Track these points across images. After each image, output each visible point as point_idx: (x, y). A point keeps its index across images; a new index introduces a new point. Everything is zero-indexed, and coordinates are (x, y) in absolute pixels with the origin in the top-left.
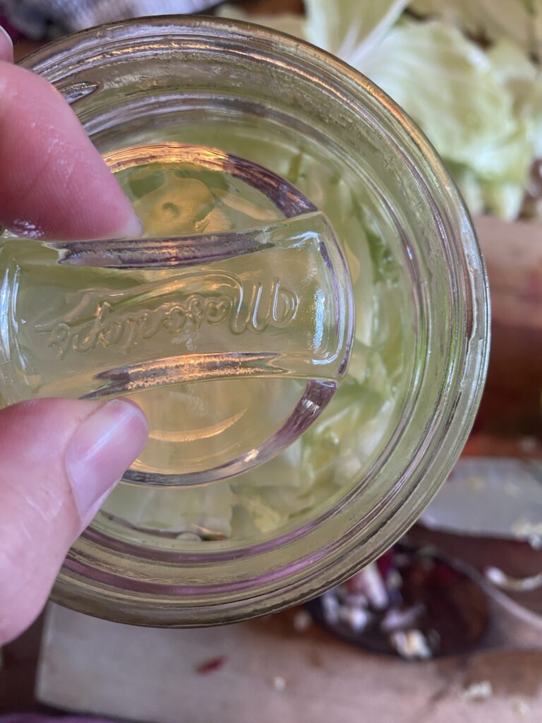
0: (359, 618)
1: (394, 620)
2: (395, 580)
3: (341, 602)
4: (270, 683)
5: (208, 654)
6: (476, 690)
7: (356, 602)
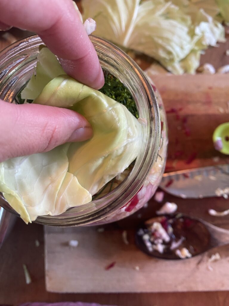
0: (161, 248)
1: (174, 245)
2: (170, 229)
3: (153, 243)
4: (134, 269)
5: (109, 262)
6: (213, 258)
7: (158, 243)
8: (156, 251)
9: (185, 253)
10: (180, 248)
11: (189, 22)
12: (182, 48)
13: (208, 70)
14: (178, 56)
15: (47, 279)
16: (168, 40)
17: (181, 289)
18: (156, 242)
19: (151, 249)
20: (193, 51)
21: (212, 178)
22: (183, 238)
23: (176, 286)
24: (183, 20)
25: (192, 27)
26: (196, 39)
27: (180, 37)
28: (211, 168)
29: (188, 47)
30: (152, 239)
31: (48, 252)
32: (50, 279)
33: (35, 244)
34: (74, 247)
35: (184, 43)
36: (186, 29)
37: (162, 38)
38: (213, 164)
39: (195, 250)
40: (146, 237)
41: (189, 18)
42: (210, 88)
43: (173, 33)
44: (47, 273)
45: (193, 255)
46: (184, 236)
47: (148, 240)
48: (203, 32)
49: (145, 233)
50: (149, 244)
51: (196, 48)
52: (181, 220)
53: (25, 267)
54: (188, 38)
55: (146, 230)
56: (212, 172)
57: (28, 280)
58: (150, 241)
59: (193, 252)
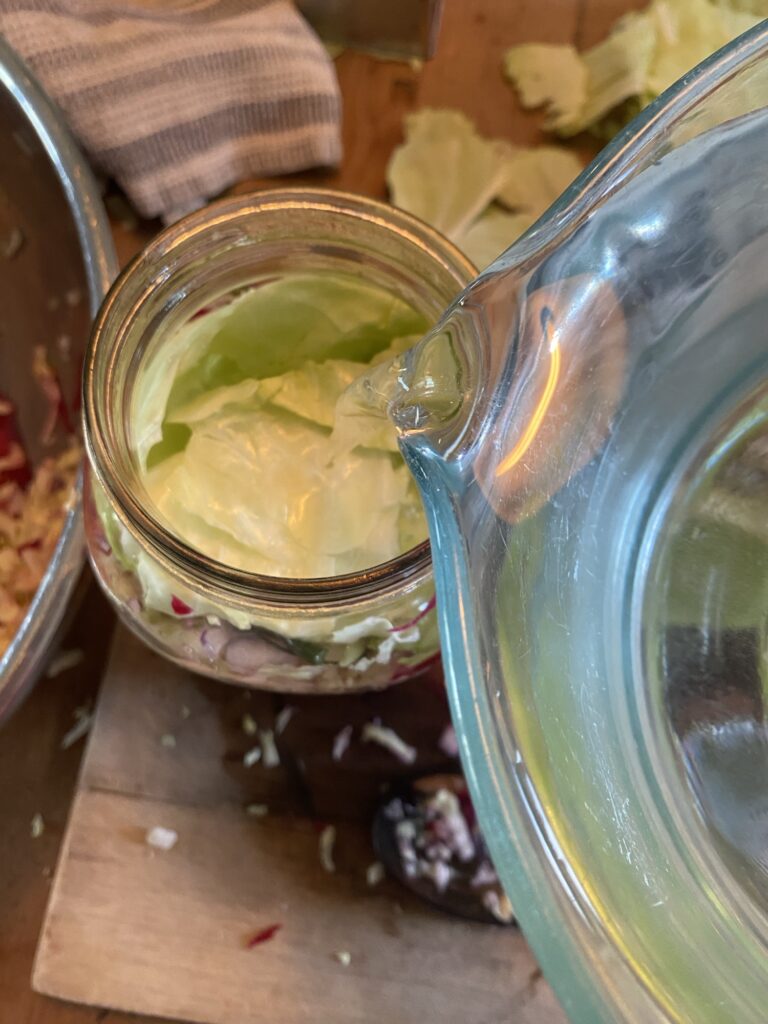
0: (443, 875)
1: (484, 876)
3: (421, 854)
4: (335, 959)
7: (439, 856)
8: (428, 881)
10: (498, 888)
15: (44, 946)
18: (432, 852)
19: (411, 870)
30: (421, 842)
31: (72, 855)
32: (55, 947)
33: (31, 828)
34: (158, 850)
40: (407, 830)
47: (410, 842)
49: (407, 816)
50: (409, 854)
55: (410, 808)
58: (413, 843)
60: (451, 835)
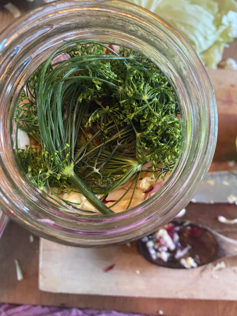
0: (165, 256)
1: (179, 254)
2: (177, 237)
3: (157, 251)
4: (135, 272)
5: (109, 264)
6: (219, 266)
7: (163, 250)
8: (160, 259)
9: (190, 262)
10: (185, 257)
11: (216, 10)
12: (206, 38)
13: (231, 65)
14: (200, 47)
15: (41, 277)
16: (192, 28)
17: (182, 295)
18: (160, 249)
19: (154, 257)
20: (217, 43)
21: (226, 183)
22: (189, 247)
23: (177, 293)
24: (210, 7)
25: (219, 15)
26: (222, 29)
27: (205, 26)
28: (226, 172)
29: (212, 38)
30: (156, 247)
31: (43, 250)
32: (44, 277)
33: (29, 240)
35: (209, 32)
36: (212, 17)
37: (185, 25)
38: (227, 169)
39: (201, 260)
40: (150, 244)
41: (216, 5)
42: (233, 86)
43: (198, 21)
44: (40, 271)
45: (199, 265)
46: (190, 245)
47: (152, 247)
48: (230, 23)
49: (150, 239)
50: (152, 252)
51: (221, 40)
52: (189, 228)
53: (16, 262)
54: (214, 28)
55: (150, 237)
56: (226, 177)
57: (20, 277)
58: (154, 248)
59: (199, 262)
60: (166, 243)
